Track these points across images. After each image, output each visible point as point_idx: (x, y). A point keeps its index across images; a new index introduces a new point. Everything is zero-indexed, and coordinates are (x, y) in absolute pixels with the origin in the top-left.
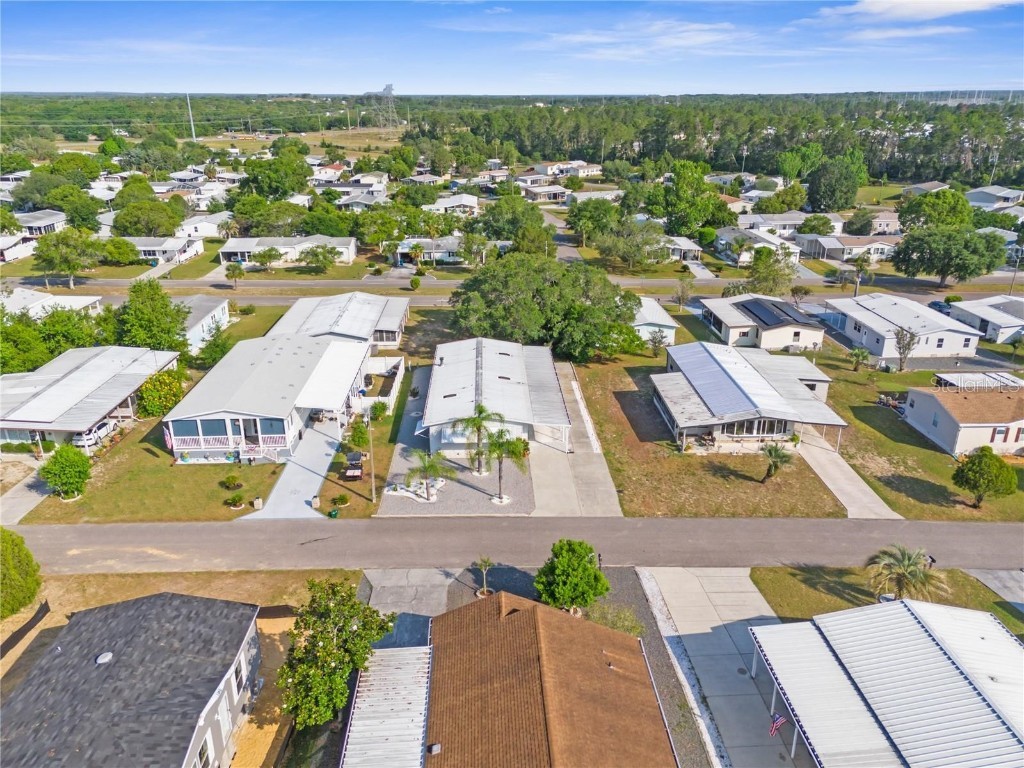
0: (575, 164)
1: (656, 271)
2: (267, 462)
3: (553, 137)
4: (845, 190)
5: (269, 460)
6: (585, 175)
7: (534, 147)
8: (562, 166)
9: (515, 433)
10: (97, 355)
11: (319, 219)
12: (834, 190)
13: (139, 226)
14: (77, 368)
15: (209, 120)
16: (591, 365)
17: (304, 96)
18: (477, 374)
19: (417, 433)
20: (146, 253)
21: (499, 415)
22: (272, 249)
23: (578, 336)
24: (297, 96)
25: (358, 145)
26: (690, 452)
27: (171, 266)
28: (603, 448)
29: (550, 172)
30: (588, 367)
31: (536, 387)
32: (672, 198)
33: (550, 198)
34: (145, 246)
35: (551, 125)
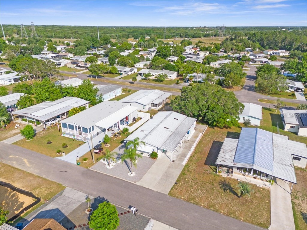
0: (280, 51)
1: (280, 94)
2: (81, 140)
3: (275, 41)
5: (82, 140)
6: (282, 55)
7: (267, 44)
8: (274, 51)
10: (69, 99)
13: (123, 63)
14: (61, 102)
15: (171, 34)
17: (205, 27)
20: (120, 71)
22: (150, 73)
24: (203, 27)
25: (209, 42)
26: (220, 174)
27: (126, 75)
28: (187, 163)
29: (269, 53)
33: (261, 63)
34: (121, 69)
35: (275, 37)
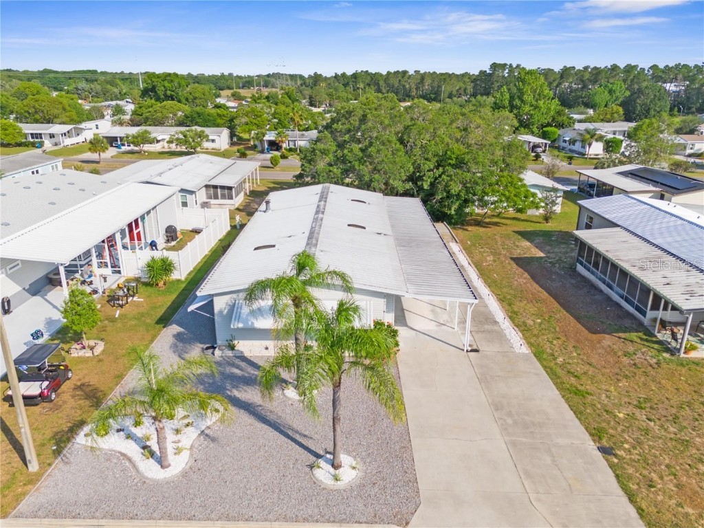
3: (404, 86)
4: (658, 109)
9: (371, 312)
11: (198, 113)
12: (649, 109)
16: (470, 228)
18: (315, 220)
19: (191, 308)
20: (33, 136)
21: (342, 276)
23: (456, 188)
27: (55, 148)
28: (530, 344)
30: (467, 230)
31: (406, 242)
32: (517, 102)
34: (35, 130)
